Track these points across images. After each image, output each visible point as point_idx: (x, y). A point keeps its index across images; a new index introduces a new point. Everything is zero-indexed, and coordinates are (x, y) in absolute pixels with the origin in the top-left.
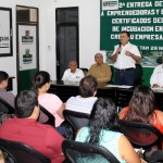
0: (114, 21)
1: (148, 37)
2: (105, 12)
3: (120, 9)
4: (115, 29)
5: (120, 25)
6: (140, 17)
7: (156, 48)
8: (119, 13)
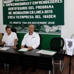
0: (9, 9)
1: (26, 17)
3: (12, 3)
4: (10, 13)
5: (12, 11)
6: (22, 6)
7: (30, 23)
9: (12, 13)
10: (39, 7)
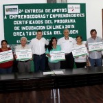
0: (16, 23)
2: (8, 16)
4: (17, 28)
5: (21, 26)
6: (35, 19)
8: (19, 17)
9: (20, 28)
10: (58, 21)
